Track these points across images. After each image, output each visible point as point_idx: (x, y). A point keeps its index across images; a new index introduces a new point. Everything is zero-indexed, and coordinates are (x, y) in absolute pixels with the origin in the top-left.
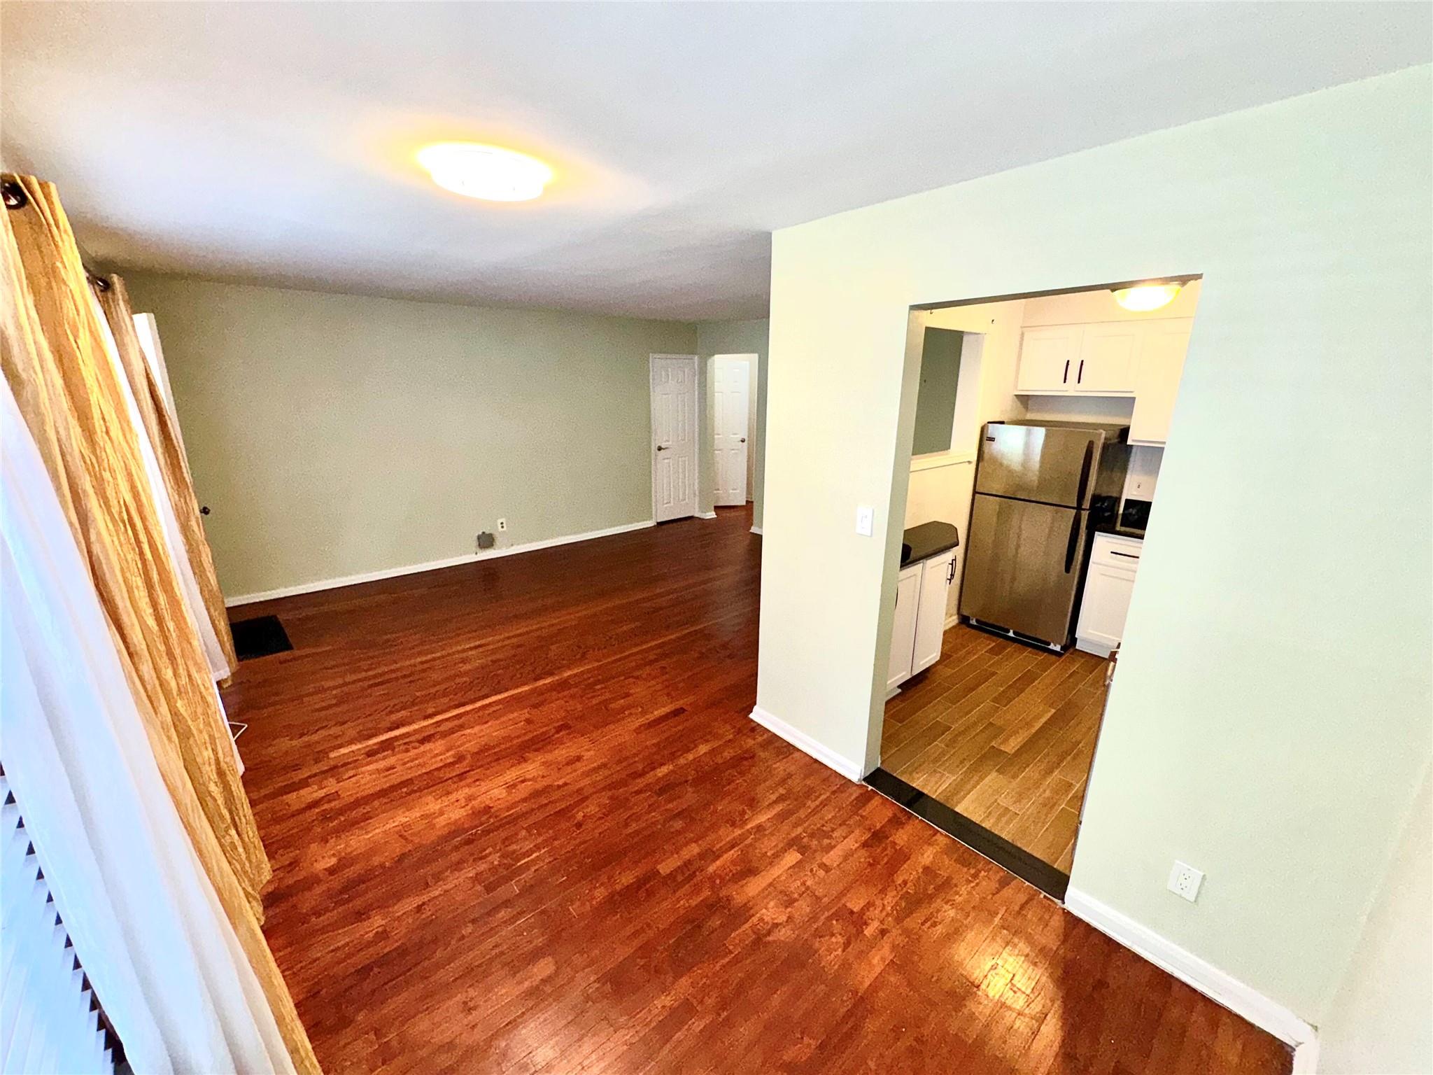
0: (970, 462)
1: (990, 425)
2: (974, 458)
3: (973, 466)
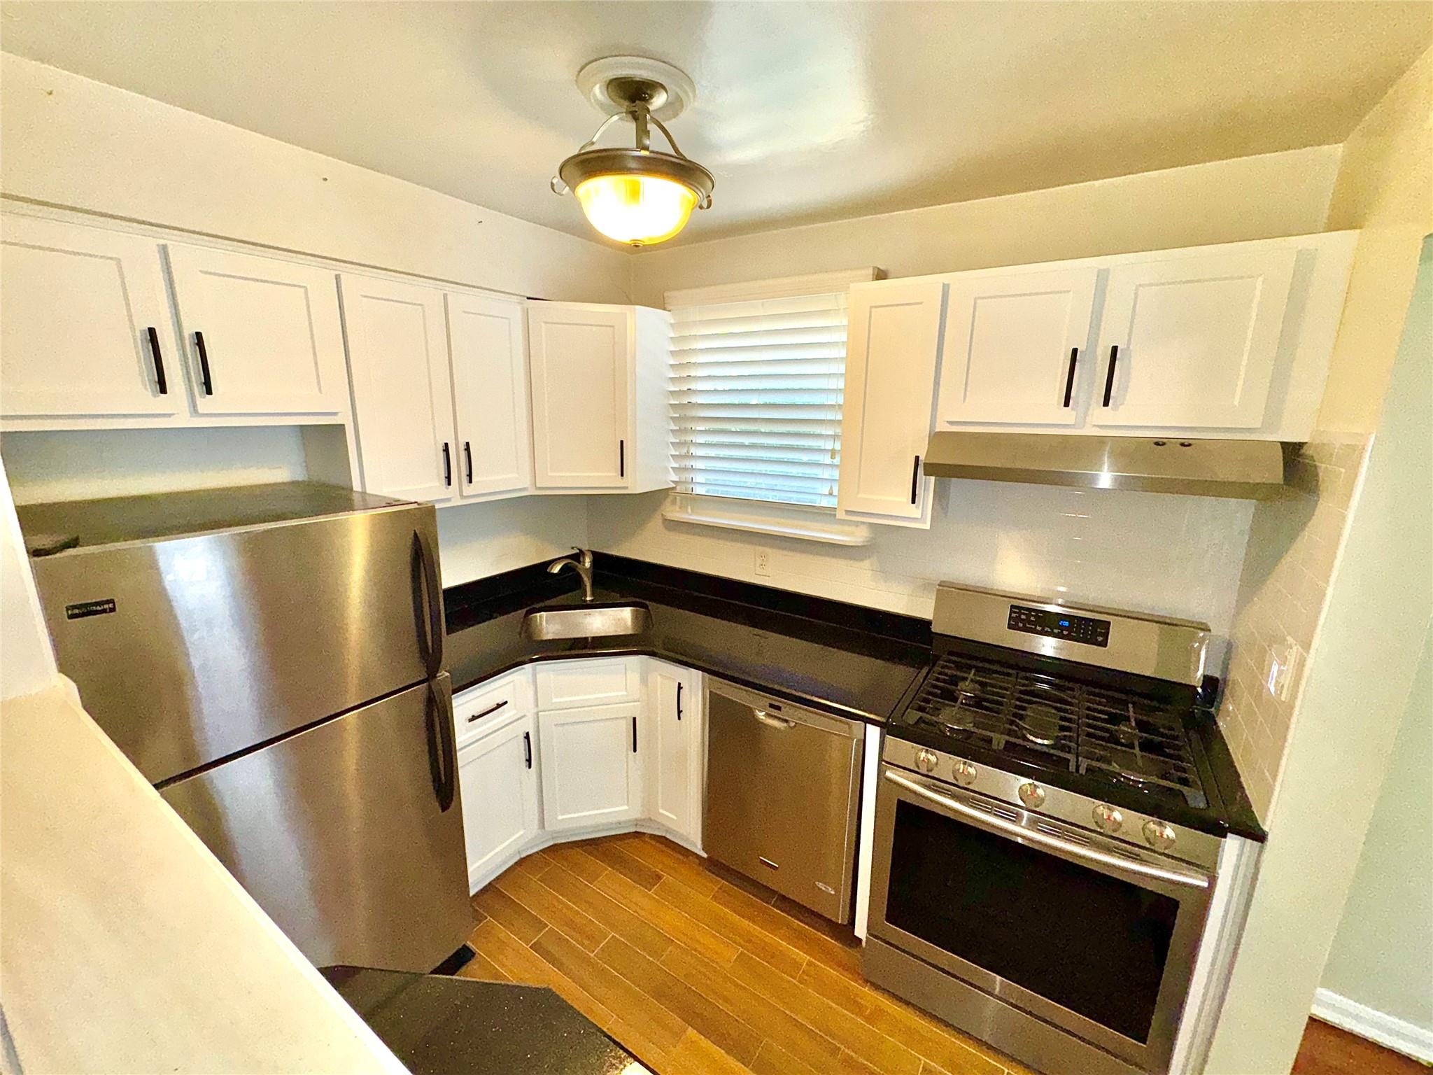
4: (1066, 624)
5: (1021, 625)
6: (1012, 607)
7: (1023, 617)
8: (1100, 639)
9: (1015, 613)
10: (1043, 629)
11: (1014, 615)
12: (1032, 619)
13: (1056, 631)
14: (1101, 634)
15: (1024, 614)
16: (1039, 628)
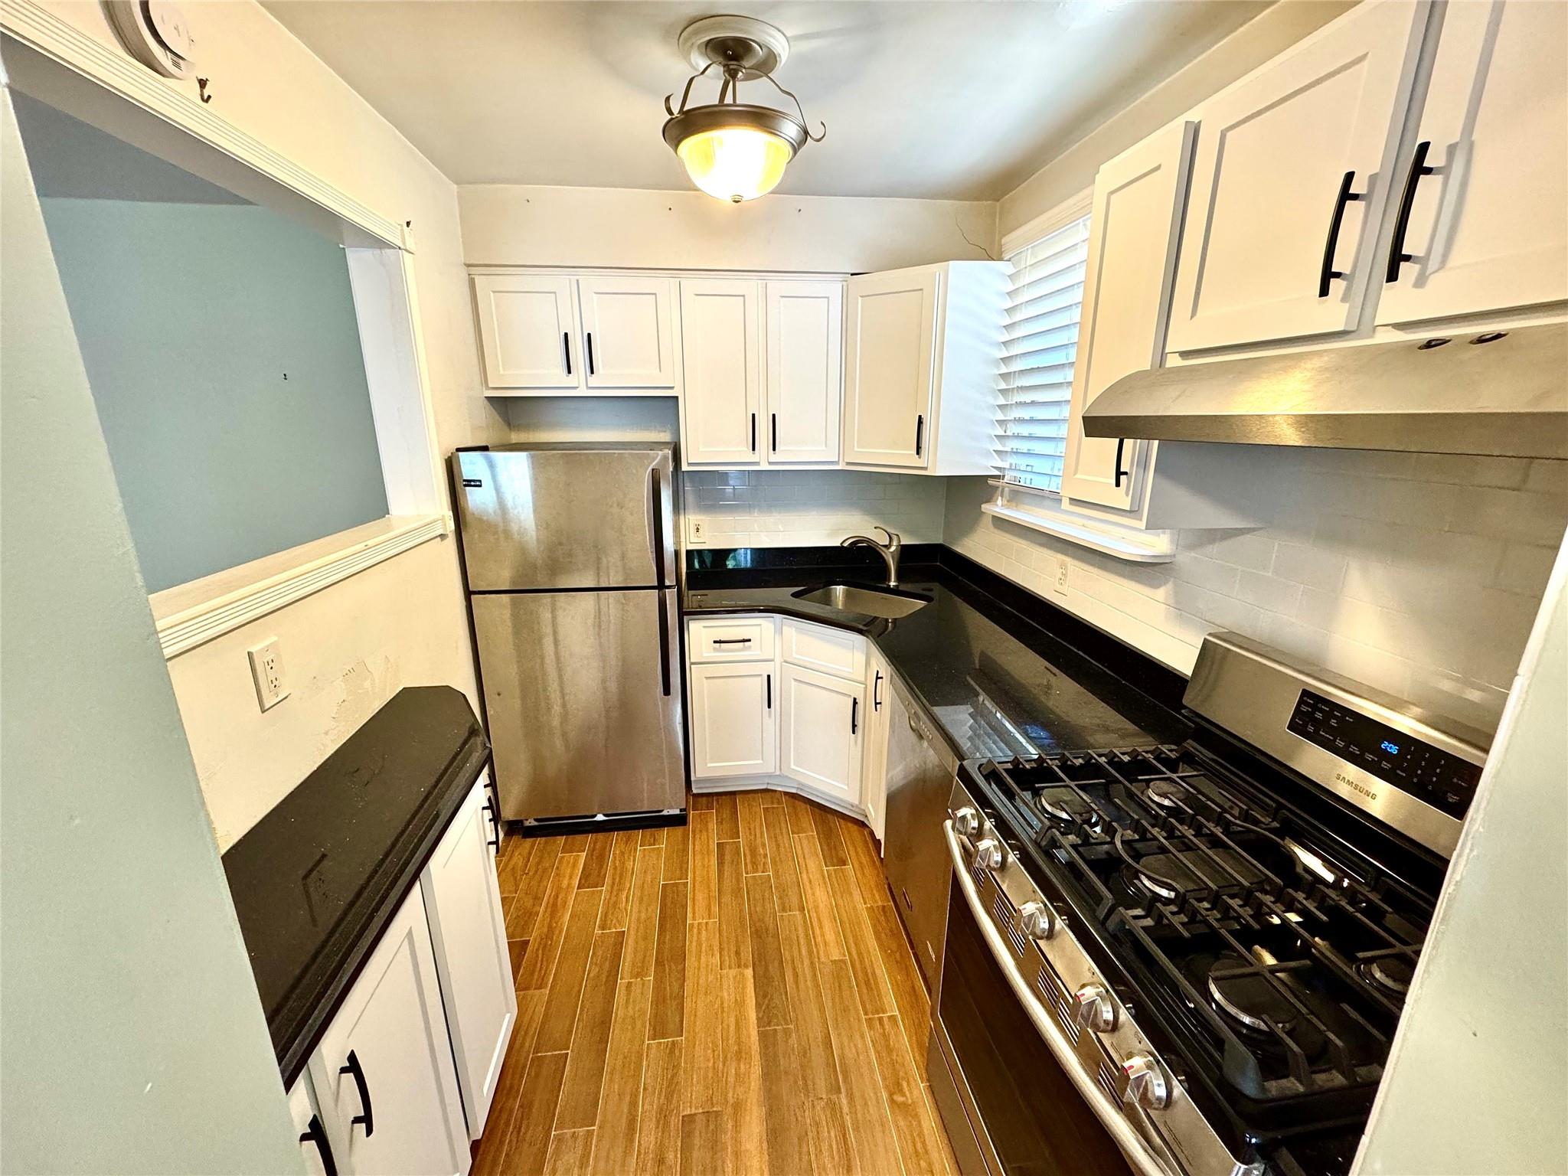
0: (443, 536)
1: (460, 454)
2: (451, 525)
3: (451, 542)
4: (1394, 750)
5: (1311, 729)
6: (1305, 693)
7: (1319, 715)
8: (1452, 798)
9: (1308, 704)
10: (1347, 746)
11: (1304, 708)
12: (1333, 722)
13: (1369, 757)
14: (1457, 789)
15: (1321, 711)
16: (1340, 744)
